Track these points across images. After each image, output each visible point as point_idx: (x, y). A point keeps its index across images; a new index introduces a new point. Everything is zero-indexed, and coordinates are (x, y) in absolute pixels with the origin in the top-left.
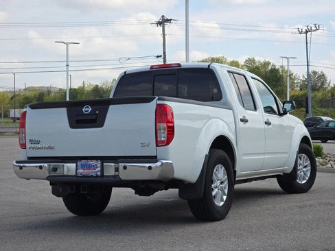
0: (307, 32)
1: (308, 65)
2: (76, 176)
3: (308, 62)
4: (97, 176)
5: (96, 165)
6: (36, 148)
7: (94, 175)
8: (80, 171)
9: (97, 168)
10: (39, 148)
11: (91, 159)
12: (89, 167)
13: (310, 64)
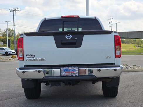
0: (13, 11)
1: (14, 25)
2: (61, 76)
3: (14, 24)
4: (76, 76)
5: (75, 70)
6: (32, 60)
7: (74, 75)
8: (64, 73)
9: (75, 71)
10: (34, 60)
11: (71, 66)
12: (70, 71)
13: (15, 25)
